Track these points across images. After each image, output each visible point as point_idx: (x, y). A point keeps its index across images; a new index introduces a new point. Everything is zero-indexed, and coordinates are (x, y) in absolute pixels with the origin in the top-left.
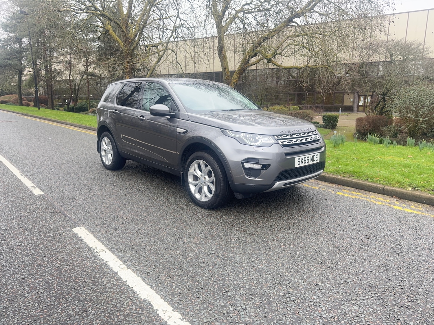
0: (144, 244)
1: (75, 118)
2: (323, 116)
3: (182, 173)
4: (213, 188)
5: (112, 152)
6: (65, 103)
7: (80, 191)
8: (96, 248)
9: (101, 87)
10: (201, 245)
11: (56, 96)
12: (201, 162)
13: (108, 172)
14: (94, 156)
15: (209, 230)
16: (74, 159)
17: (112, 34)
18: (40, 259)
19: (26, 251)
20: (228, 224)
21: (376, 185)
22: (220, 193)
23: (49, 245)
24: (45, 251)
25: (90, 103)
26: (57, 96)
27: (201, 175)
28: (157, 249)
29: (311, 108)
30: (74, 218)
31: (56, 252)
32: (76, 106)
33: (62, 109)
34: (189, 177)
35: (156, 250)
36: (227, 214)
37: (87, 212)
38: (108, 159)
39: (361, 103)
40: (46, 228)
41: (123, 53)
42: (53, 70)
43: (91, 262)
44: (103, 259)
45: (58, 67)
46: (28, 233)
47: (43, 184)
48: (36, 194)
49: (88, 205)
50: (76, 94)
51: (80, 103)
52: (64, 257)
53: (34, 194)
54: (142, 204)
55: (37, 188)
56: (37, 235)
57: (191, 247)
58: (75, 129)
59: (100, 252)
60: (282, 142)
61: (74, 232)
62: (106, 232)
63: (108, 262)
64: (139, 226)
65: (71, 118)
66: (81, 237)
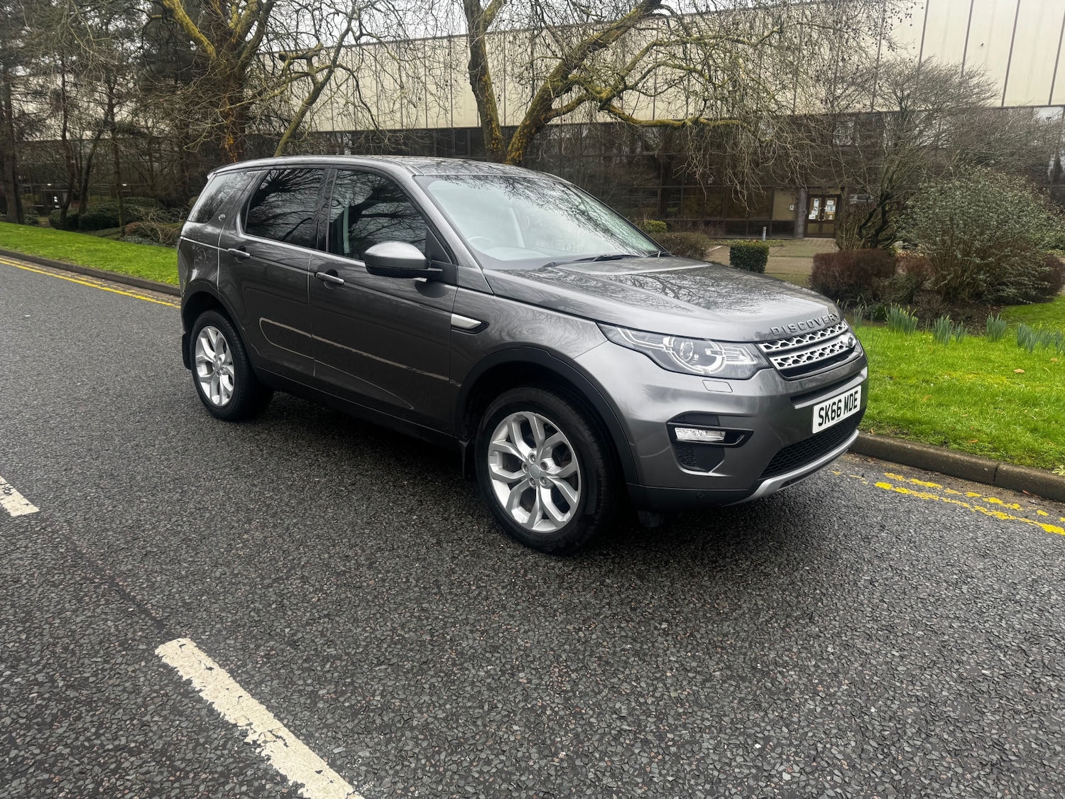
0: (402, 700)
1: (89, 251)
2: (732, 249)
3: (465, 444)
4: (574, 497)
5: (231, 370)
6: (51, 204)
7: (152, 498)
8: (250, 724)
9: (151, 162)
10: (581, 698)
11: (25, 185)
12: (534, 419)
13: (221, 427)
14: (169, 372)
15: (581, 634)
16: (111, 385)
17: (184, 19)
18: (68, 786)
19: (13, 753)
20: (632, 609)
21: (974, 460)
22: (596, 513)
23: (88, 719)
24: (78, 747)
25: (124, 205)
26: (30, 185)
27: (532, 456)
28: (446, 719)
29: (695, 226)
30: (153, 605)
31: (117, 748)
32: (84, 212)
33: (43, 220)
34: (490, 458)
35: (443, 724)
36: (612, 571)
37: (191, 577)
38: (221, 390)
39: (812, 216)
40: (66, 649)
41: (216, 75)
42: (16, 114)
43: (244, 788)
44: (282, 772)
45: (31, 108)
46: (8, 673)
47: (31, 474)
48: (14, 514)
49: (187, 552)
50: (83, 180)
51: (95, 205)
52: (148, 772)
53: (8, 515)
54: (353, 541)
55: (13, 490)
56: (40, 677)
57: (552, 709)
58: (96, 284)
59: (265, 742)
60: (779, 361)
61: (164, 660)
62: (267, 656)
63: (302, 785)
64: (364, 630)
65: (80, 251)
66: (189, 682)
